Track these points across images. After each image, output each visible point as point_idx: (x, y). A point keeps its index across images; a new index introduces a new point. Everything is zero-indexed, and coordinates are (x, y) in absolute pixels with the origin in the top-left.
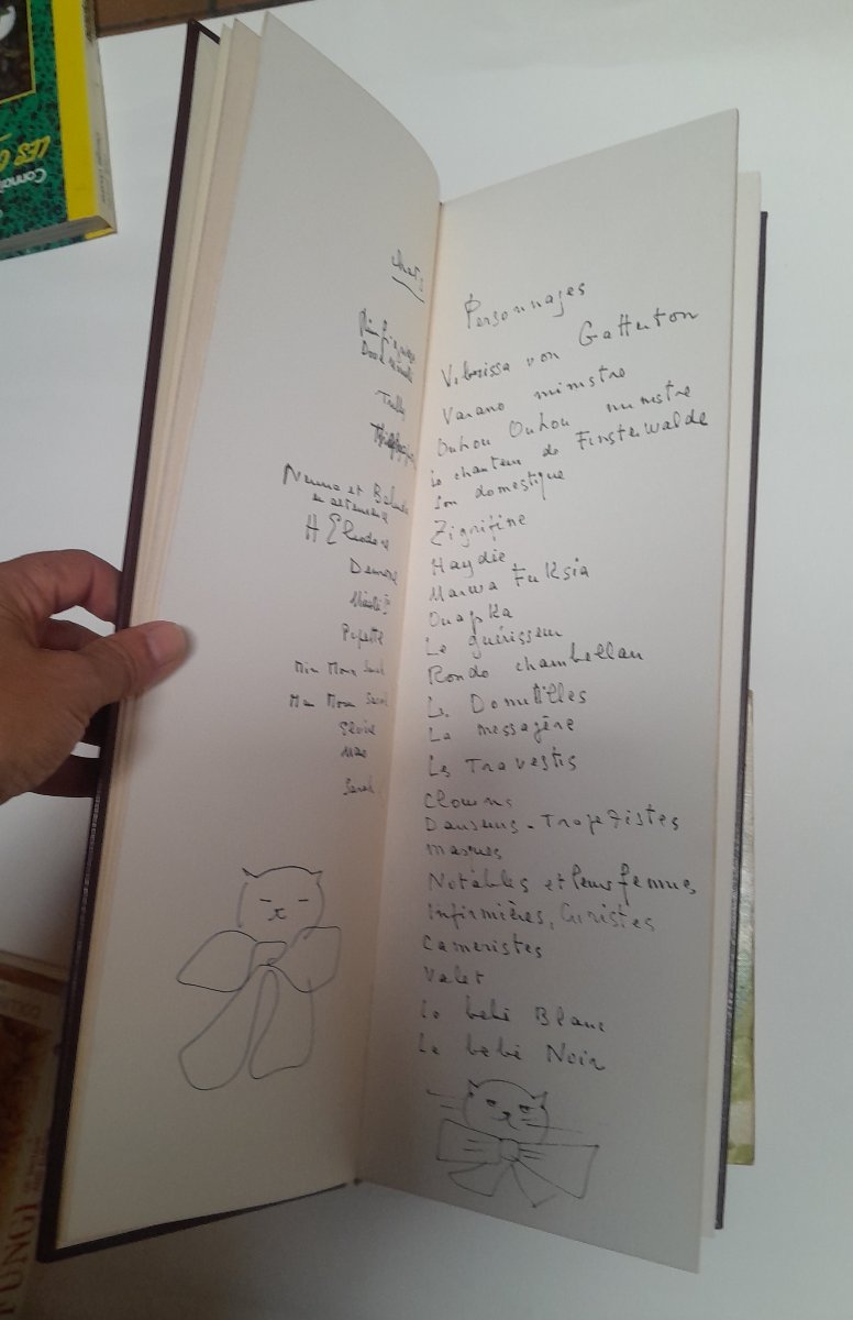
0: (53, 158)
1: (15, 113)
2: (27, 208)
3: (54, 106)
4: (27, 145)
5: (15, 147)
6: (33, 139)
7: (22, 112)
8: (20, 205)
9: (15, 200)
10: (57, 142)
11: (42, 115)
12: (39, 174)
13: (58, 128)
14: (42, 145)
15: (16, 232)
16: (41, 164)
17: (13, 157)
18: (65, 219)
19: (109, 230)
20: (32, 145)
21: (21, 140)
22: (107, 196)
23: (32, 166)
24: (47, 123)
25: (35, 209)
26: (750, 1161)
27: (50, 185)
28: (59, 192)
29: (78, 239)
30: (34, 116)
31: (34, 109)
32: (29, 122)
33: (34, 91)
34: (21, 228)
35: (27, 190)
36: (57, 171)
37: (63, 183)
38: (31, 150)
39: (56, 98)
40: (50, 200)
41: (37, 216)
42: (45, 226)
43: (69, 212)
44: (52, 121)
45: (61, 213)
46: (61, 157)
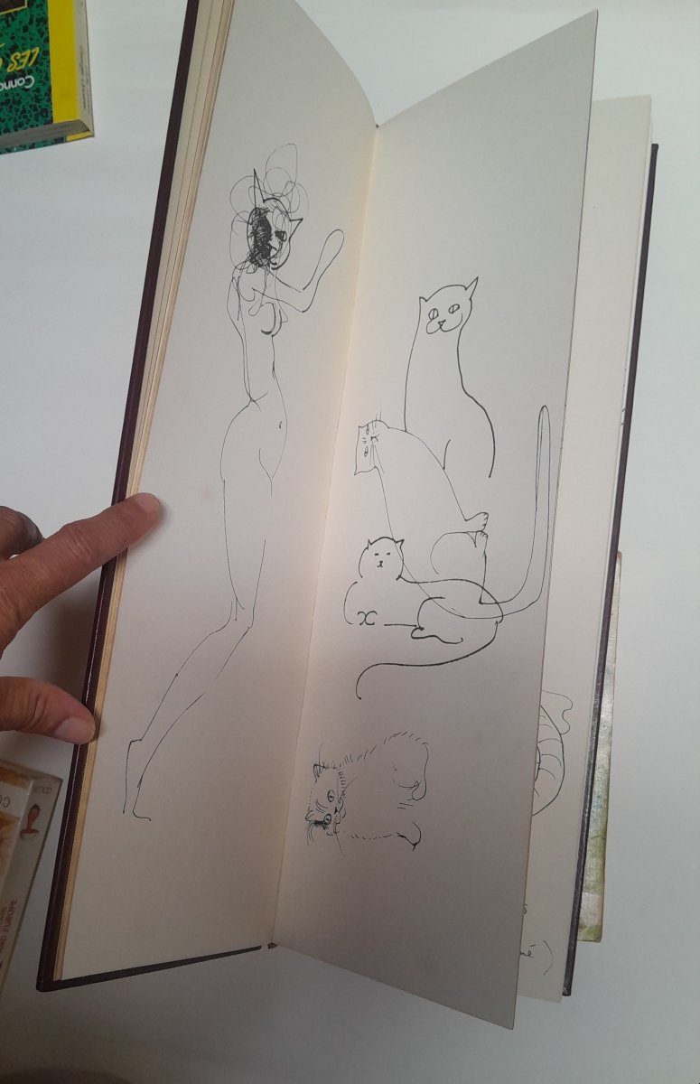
0: (41, 66)
1: (9, 26)
2: (17, 110)
3: (44, 21)
4: (18, 55)
5: (8, 56)
6: (24, 49)
7: (15, 25)
8: (11, 107)
9: (7, 102)
10: (46, 53)
11: (33, 28)
12: (29, 81)
13: (47, 40)
14: (31, 55)
15: (7, 131)
16: (30, 72)
17: (6, 64)
18: (51, 121)
19: (88, 134)
20: (23, 54)
21: (14, 49)
22: (87, 105)
23: (23, 73)
24: (37, 36)
25: (24, 111)
26: (598, 939)
27: (38, 90)
28: (47, 97)
29: (60, 140)
30: (25, 29)
31: (26, 22)
32: (21, 34)
33: (26, 6)
34: (11, 129)
35: (18, 95)
36: (45, 78)
37: (50, 89)
38: (21, 60)
39: (45, 13)
40: (38, 104)
41: (25, 117)
42: (32, 126)
43: (54, 115)
44: (42, 34)
45: (47, 116)
46: (48, 66)
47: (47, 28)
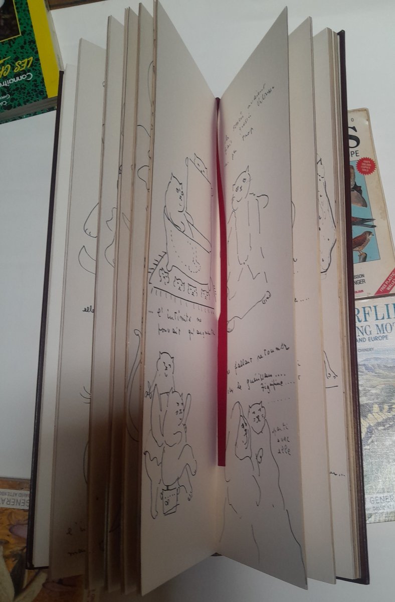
0: (36, 66)
1: (11, 46)
2: (24, 93)
3: (33, 42)
4: (20, 62)
5: (14, 63)
6: (23, 59)
7: (15, 46)
8: (20, 92)
9: (17, 89)
10: (38, 60)
11: (27, 46)
12: (29, 76)
13: (37, 52)
14: (28, 62)
15: (19, 105)
16: (29, 71)
17: (13, 68)
18: (46, 97)
20: (23, 61)
21: (17, 59)
23: (24, 72)
24: (30, 51)
25: (29, 93)
27: (35, 81)
28: (42, 84)
29: (52, 109)
30: (22, 47)
31: (22, 43)
32: (20, 50)
33: (20, 35)
34: (22, 104)
35: (23, 84)
36: (39, 74)
37: (43, 79)
38: (23, 64)
39: (33, 38)
40: (37, 89)
41: (30, 96)
42: (35, 101)
43: (48, 93)
44: (33, 49)
45: (43, 94)
46: (40, 67)
47: (36, 46)
